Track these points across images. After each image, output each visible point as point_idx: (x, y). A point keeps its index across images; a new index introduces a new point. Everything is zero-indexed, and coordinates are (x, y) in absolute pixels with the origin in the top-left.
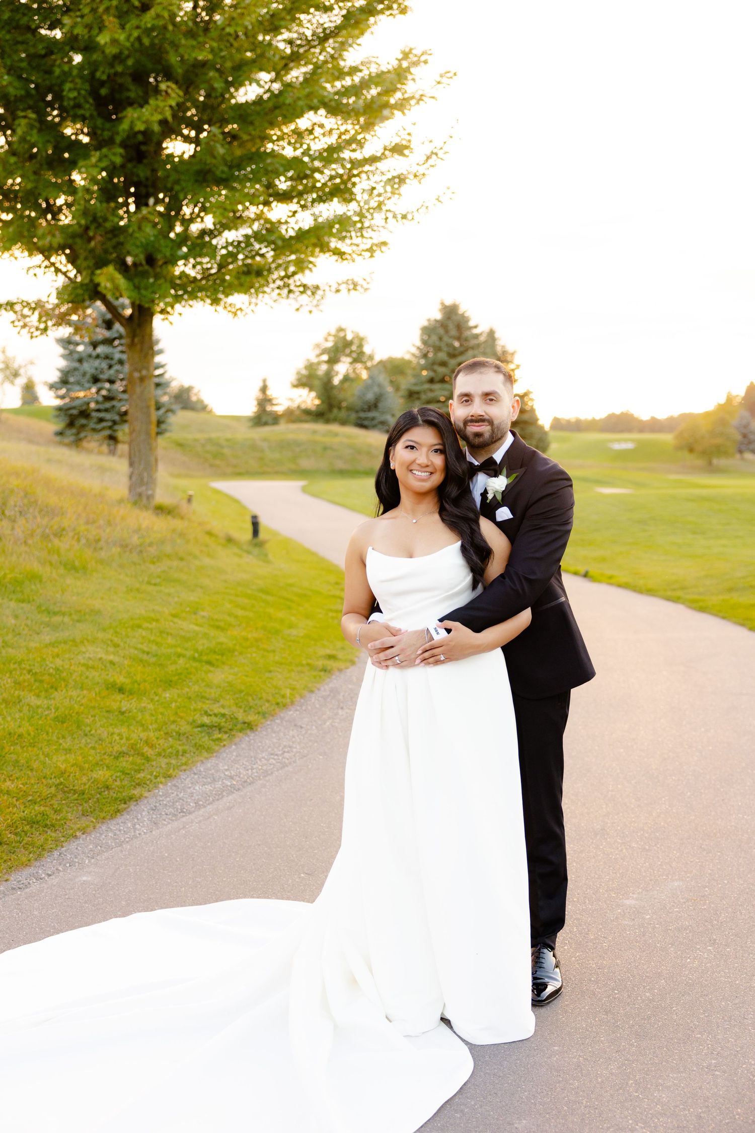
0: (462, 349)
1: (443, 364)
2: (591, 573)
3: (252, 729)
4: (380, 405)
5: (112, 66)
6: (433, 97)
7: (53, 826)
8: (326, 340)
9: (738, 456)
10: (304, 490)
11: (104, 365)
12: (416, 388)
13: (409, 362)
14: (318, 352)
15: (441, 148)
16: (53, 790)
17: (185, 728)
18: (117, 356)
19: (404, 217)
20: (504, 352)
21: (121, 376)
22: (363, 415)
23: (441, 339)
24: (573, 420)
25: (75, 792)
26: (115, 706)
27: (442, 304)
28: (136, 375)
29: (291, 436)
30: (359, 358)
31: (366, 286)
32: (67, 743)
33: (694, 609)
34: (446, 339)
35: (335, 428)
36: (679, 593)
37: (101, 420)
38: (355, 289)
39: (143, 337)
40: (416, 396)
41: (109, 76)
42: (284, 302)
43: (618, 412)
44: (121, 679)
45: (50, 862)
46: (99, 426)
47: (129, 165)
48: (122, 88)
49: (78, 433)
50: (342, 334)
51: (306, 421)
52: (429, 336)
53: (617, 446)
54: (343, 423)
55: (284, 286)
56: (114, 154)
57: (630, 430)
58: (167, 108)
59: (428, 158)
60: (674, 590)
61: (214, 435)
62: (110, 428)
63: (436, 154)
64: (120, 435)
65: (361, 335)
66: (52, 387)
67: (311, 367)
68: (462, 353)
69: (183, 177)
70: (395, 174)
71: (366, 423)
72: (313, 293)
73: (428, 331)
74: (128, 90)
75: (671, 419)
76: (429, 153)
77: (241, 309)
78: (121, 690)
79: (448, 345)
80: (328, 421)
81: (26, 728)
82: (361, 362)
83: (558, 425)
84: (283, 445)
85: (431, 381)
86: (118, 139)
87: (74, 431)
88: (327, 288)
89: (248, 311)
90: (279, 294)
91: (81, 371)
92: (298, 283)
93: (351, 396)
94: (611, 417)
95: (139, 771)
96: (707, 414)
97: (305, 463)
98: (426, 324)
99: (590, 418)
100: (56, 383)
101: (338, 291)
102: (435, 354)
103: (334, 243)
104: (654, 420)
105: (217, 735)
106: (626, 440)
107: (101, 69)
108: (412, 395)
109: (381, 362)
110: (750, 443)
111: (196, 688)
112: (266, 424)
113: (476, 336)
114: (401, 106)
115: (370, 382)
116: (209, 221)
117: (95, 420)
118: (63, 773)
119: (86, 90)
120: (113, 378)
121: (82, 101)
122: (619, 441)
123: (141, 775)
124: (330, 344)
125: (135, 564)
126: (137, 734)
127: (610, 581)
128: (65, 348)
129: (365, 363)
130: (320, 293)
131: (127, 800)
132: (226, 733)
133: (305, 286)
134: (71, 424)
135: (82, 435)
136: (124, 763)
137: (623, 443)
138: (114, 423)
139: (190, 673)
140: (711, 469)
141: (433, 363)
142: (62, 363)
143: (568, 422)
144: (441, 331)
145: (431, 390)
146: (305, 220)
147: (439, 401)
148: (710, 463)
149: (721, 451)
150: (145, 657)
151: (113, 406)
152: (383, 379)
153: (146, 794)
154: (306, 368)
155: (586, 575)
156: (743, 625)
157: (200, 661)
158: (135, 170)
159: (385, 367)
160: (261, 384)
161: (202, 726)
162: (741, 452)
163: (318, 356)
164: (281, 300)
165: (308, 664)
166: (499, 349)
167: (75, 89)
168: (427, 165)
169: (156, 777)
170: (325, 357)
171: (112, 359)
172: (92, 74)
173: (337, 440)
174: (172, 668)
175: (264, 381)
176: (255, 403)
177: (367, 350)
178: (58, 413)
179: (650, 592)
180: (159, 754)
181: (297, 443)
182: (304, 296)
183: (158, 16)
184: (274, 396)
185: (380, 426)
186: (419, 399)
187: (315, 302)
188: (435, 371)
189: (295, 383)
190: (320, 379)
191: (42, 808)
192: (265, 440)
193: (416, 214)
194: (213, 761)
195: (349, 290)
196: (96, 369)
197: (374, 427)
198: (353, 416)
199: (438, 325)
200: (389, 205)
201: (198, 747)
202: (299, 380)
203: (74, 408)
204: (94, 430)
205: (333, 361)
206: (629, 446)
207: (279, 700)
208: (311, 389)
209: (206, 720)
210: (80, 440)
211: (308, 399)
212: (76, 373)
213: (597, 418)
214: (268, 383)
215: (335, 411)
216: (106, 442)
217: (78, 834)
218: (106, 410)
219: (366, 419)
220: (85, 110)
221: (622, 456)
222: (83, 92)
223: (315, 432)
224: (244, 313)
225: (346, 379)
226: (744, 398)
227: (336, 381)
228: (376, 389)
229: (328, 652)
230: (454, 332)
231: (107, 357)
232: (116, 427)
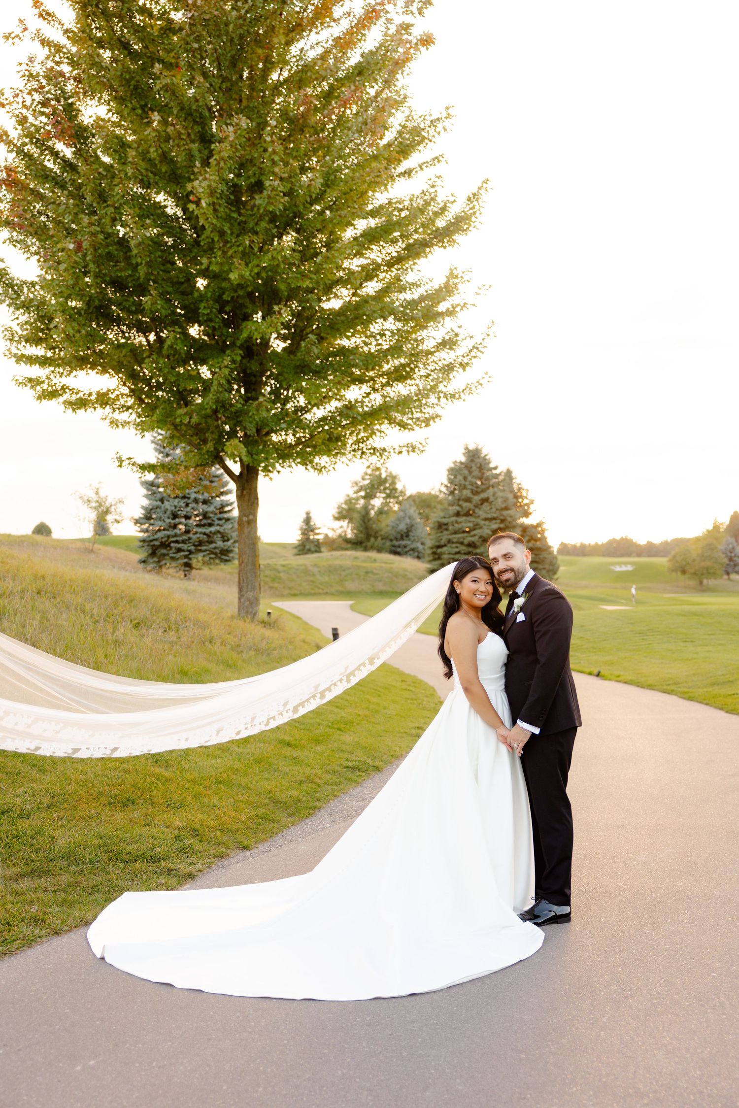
0: (483, 487)
1: (468, 500)
2: (602, 673)
3: (379, 770)
4: (411, 534)
5: (236, 291)
6: (474, 305)
7: (273, 820)
8: (363, 479)
9: (726, 577)
10: (352, 608)
11: (182, 504)
12: (445, 521)
13: (436, 497)
14: (356, 488)
15: (481, 344)
16: (267, 801)
17: (337, 768)
18: (193, 496)
19: (453, 396)
20: (519, 489)
21: (196, 513)
22: (395, 543)
23: (465, 478)
24: (578, 545)
25: (281, 803)
26: (288, 754)
27: (467, 448)
28: (245, 519)
29: (337, 562)
30: (392, 493)
31: (422, 448)
32: (266, 775)
33: (684, 698)
34: (469, 478)
35: (373, 554)
36: (672, 687)
37: (179, 550)
38: (413, 451)
39: (250, 490)
40: (445, 527)
41: (232, 298)
42: (357, 461)
43: (618, 538)
44: (287, 738)
45: (278, 840)
46: (178, 555)
47: (244, 361)
48: (242, 306)
49: (159, 562)
50: (377, 473)
51: (346, 549)
52: (455, 477)
53: (618, 569)
54: (380, 550)
55: (358, 449)
56: (236, 355)
57: (629, 555)
58: (279, 324)
59: (470, 351)
60: (669, 685)
61: (270, 562)
62: (186, 557)
63: (477, 349)
64: (194, 562)
65: (394, 473)
66: (137, 522)
67: (349, 501)
68: (483, 491)
69: (285, 370)
70: (446, 363)
71: (399, 550)
72: (381, 455)
73: (454, 472)
74: (247, 307)
75: (666, 543)
76: (471, 348)
77: (325, 467)
78: (289, 745)
79: (472, 484)
80: (366, 549)
81: (237, 765)
82: (394, 497)
83: (565, 549)
84: (331, 570)
85: (458, 514)
86: (238, 343)
87: (156, 559)
88: (392, 451)
89: (331, 468)
90: (354, 455)
91: (163, 509)
92: (369, 447)
93: (386, 525)
94: (612, 542)
95: (315, 792)
96: (698, 539)
97: (350, 585)
98: (452, 465)
99: (593, 543)
100: (140, 518)
101: (400, 452)
102: (460, 491)
103: (399, 416)
104: (650, 544)
105: (358, 774)
106: (626, 564)
107: (227, 293)
108: (441, 526)
109: (410, 497)
110: (735, 565)
111: (336, 745)
112: (309, 551)
113: (496, 476)
114: (451, 313)
115: (401, 514)
116: (302, 401)
117: (174, 550)
118: (270, 792)
119: (216, 309)
120: (189, 514)
121: (213, 316)
122: (620, 564)
123: (318, 795)
124: (367, 482)
125: (266, 663)
126: (308, 771)
127: (618, 679)
128: (148, 490)
129: (398, 497)
130: (386, 454)
131: (314, 808)
132: (363, 772)
133: (374, 449)
134: (153, 554)
135: (163, 562)
136: (304, 787)
137: (624, 566)
138: (190, 552)
139: (329, 735)
140: (702, 589)
141: (459, 500)
142: (146, 502)
143: (574, 547)
144: (466, 472)
145: (456, 522)
146: (377, 399)
147: (464, 532)
148: (701, 583)
149: (708, 572)
150: (297, 725)
151: (190, 539)
152: (413, 511)
153: (324, 805)
154: (346, 503)
155: (598, 675)
156: (721, 709)
157: (334, 728)
158: (248, 365)
159: (414, 501)
160: (304, 516)
161: (348, 767)
162: (728, 574)
163: (355, 493)
164: (354, 459)
165: (406, 733)
166: (515, 487)
167: (209, 308)
168: (470, 357)
169: (327, 796)
170: (363, 493)
171: (189, 498)
172: (220, 296)
173: (377, 565)
174: (317, 731)
175: (308, 513)
176: (300, 532)
177: (399, 486)
178: (141, 544)
179: (650, 687)
180: (325, 783)
181: (343, 568)
182: (374, 457)
183: (273, 258)
184: (318, 526)
185: (411, 552)
186: (447, 529)
187: (382, 461)
188: (460, 506)
189: (337, 515)
190: (360, 512)
191: (264, 811)
192: (315, 565)
193: (462, 394)
194: (359, 789)
195: (408, 451)
196: (175, 507)
197: (406, 553)
198: (388, 544)
199: (463, 466)
200: (441, 387)
201: (349, 780)
202: (339, 513)
203: (156, 540)
204: (173, 558)
205: (369, 496)
206: (629, 568)
207: (393, 754)
208: (351, 520)
209: (350, 764)
210: (161, 567)
211: (346, 529)
212: (158, 510)
213: (600, 543)
214: (311, 515)
215: (372, 539)
216: (183, 568)
217: (290, 825)
218: (183, 542)
219: (399, 547)
220: (215, 322)
221: (623, 577)
222: (214, 310)
223: (356, 558)
224: (327, 470)
225: (380, 512)
226: (729, 526)
227: (372, 513)
228: (408, 521)
229: (417, 725)
230: (476, 473)
231: (184, 497)
232: (191, 556)
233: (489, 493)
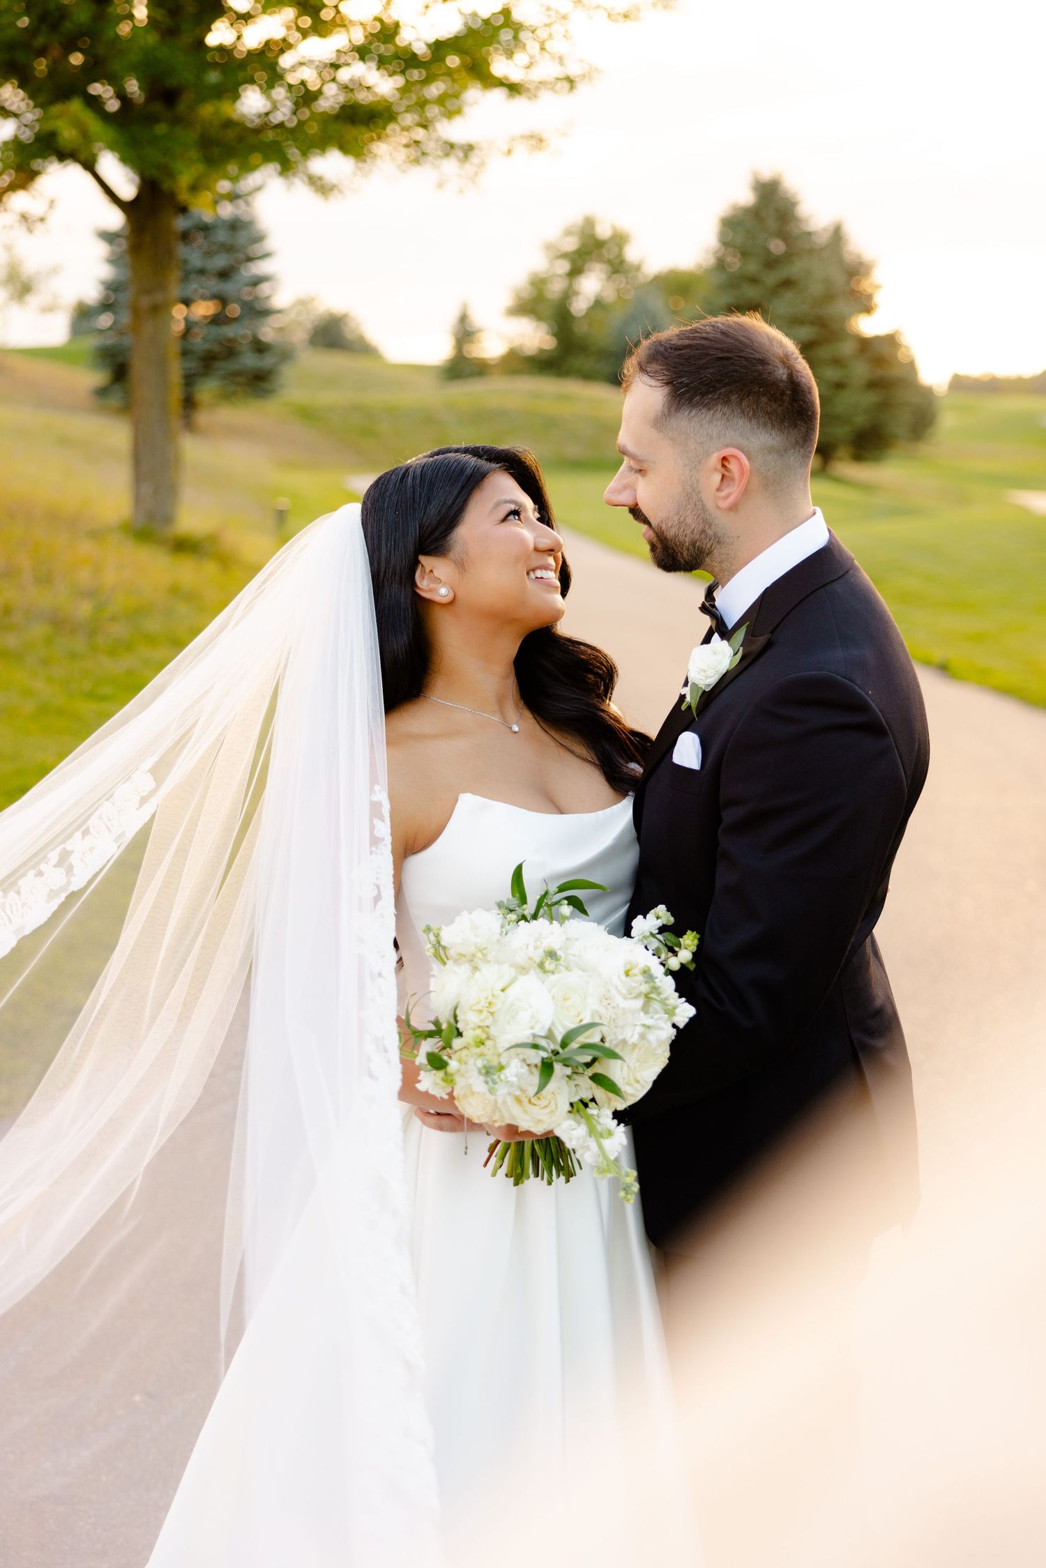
0: (786, 255)
1: (754, 280)
8: (567, 237)
14: (552, 257)
20: (857, 261)
23: (751, 237)
24: (985, 377)
27: (756, 178)
30: (618, 267)
34: (758, 238)
35: (571, 386)
50: (590, 230)
51: (529, 375)
52: (733, 233)
54: (588, 376)
61: (368, 398)
64: (203, 396)
65: (623, 230)
67: (539, 283)
68: (785, 263)
73: (731, 224)
80: (561, 375)
82: (623, 276)
83: (960, 384)
93: (605, 331)
98: (728, 212)
102: (741, 263)
109: (655, 277)
112: (463, 378)
113: (811, 235)
115: (637, 305)
124: (572, 244)
129: (629, 277)
141: (736, 280)
143: (977, 380)
144: (752, 225)
152: (657, 302)
154: (530, 284)
159: (662, 283)
160: (459, 311)
163: (552, 264)
166: (848, 256)
170: (563, 267)
173: (573, 409)
175: (463, 306)
176: (451, 340)
177: (632, 254)
188: (741, 291)
189: (512, 308)
192: (452, 406)
199: (746, 213)
202: (519, 303)
205: (576, 272)
208: (539, 319)
211: (535, 336)
214: (470, 310)
215: (577, 356)
223: (538, 393)
225: (598, 304)
227: (579, 309)
230: (772, 223)
233: (795, 269)
